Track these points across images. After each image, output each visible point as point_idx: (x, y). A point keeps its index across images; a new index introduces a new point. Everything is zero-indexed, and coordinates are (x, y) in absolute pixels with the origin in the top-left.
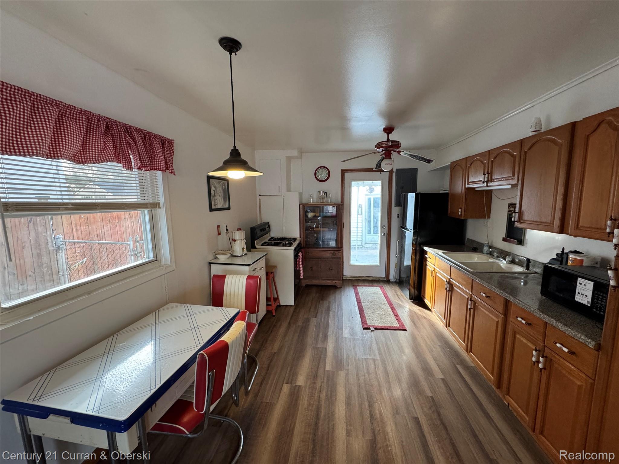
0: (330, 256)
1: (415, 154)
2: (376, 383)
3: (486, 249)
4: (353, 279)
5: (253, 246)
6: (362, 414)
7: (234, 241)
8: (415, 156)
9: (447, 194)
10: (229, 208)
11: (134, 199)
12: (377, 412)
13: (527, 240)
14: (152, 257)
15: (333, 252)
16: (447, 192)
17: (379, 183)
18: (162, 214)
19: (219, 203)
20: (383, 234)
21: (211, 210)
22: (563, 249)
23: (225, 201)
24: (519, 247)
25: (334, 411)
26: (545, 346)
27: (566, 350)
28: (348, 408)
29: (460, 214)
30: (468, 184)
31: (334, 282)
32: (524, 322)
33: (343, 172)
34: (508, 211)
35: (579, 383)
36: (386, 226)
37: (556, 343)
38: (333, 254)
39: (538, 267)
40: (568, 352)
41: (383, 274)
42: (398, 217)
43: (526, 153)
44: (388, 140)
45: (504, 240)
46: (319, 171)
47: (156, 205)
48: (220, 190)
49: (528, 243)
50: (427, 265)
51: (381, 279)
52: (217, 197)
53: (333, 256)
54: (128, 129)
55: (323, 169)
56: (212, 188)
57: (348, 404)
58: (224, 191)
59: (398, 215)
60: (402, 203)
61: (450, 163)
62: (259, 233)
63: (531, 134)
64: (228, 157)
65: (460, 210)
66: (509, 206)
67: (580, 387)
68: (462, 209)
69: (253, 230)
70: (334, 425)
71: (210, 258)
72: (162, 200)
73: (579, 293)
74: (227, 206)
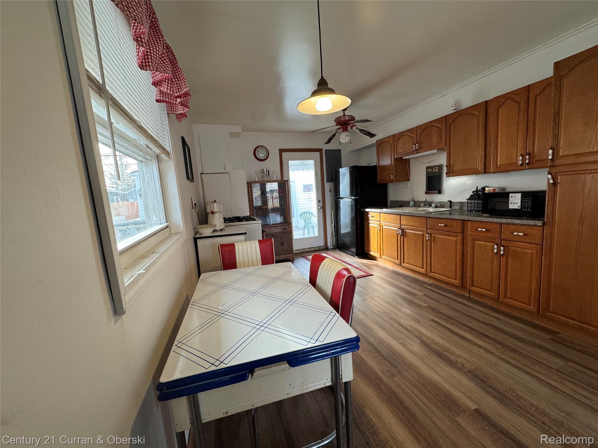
0: (281, 231)
1: (364, 129)
2: (388, 311)
3: (412, 203)
4: (298, 252)
6: (398, 330)
7: (213, 213)
8: (363, 130)
9: (375, 167)
10: (193, 181)
12: (407, 326)
13: (444, 189)
14: (165, 223)
15: (283, 227)
16: (375, 164)
17: (312, 162)
20: (320, 207)
21: (188, 177)
22: (477, 187)
23: (190, 171)
24: (440, 195)
25: (379, 337)
26: (502, 240)
27: (521, 234)
28: (386, 331)
29: (392, 178)
30: (397, 155)
31: (287, 255)
32: (484, 230)
33: (281, 151)
34: (427, 172)
35: (531, 251)
36: (321, 200)
37: (513, 233)
38: (284, 229)
39: (457, 205)
40: (523, 234)
41: (322, 244)
42: (330, 192)
43: (450, 124)
44: (344, 115)
45: (426, 193)
46: (258, 150)
49: (445, 191)
50: (369, 223)
51: (320, 248)
52: (188, 164)
53: (284, 231)
55: (263, 149)
57: (383, 329)
59: (330, 190)
60: (334, 179)
61: (376, 141)
63: (452, 112)
65: (392, 176)
66: (427, 169)
67: (532, 254)
68: (393, 175)
70: (387, 344)
73: (511, 203)
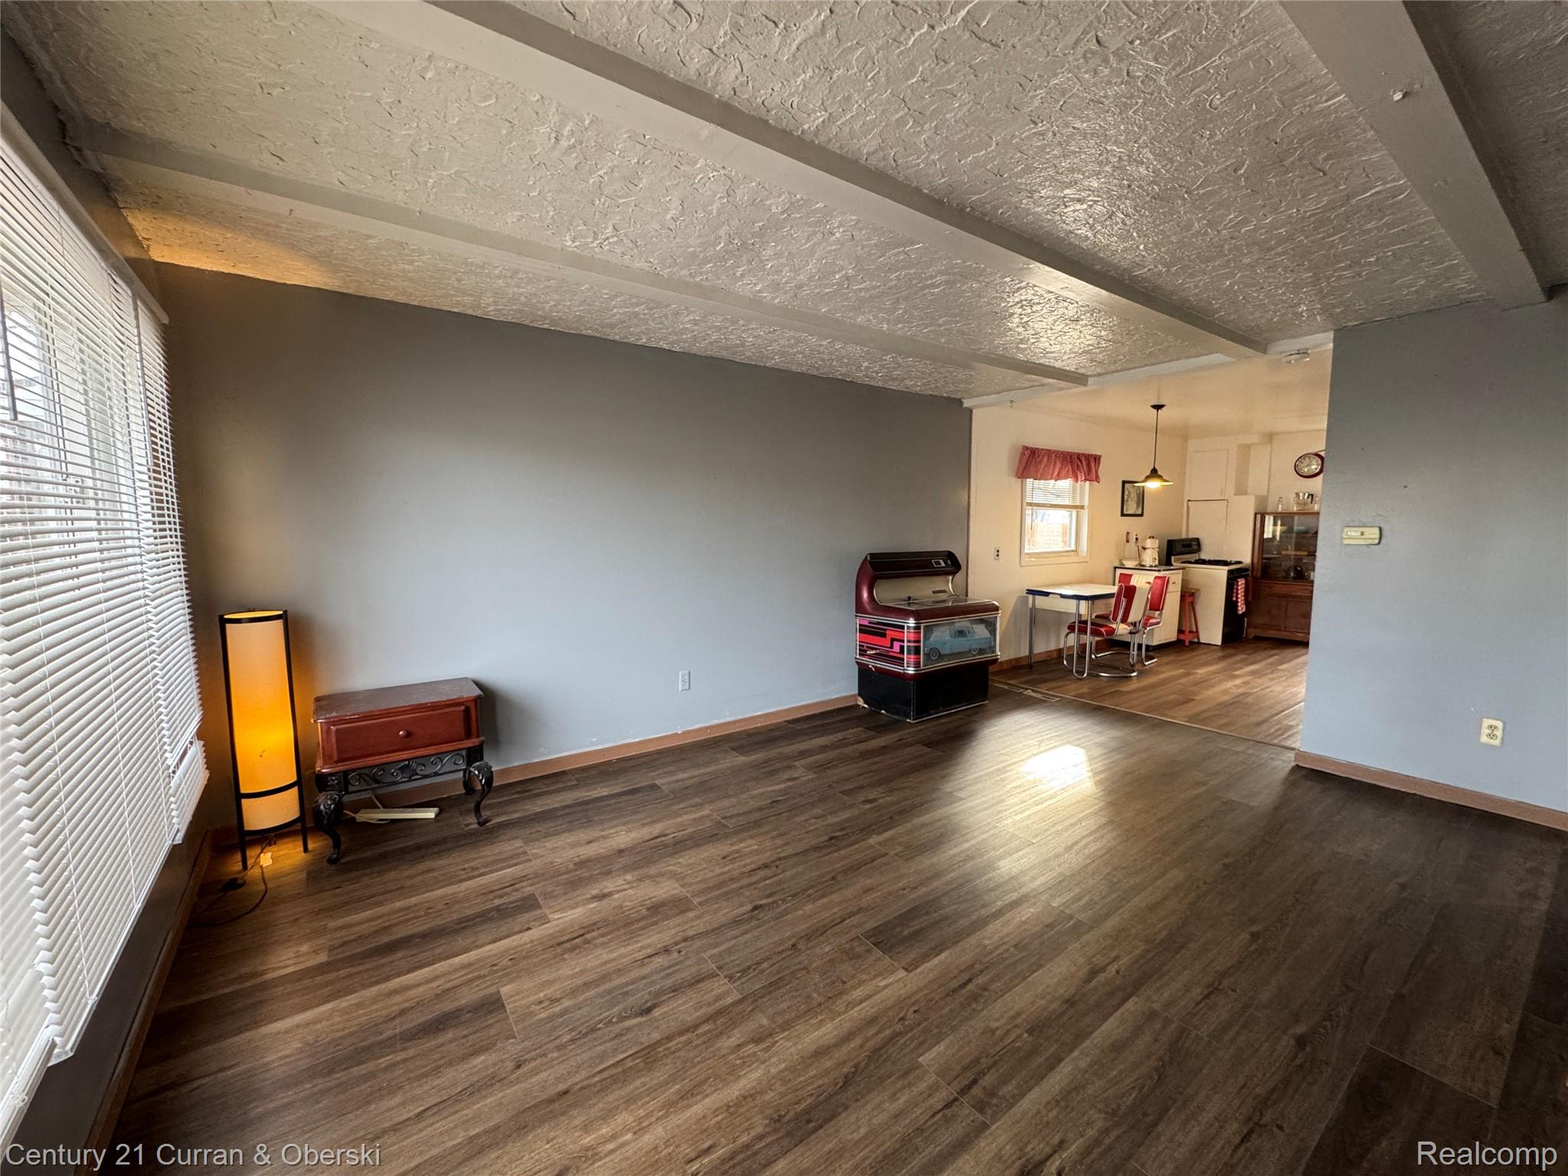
5: (1168, 563)
7: (1144, 549)
10: (1142, 515)
11: (1067, 503)
14: (1073, 547)
18: (1085, 514)
19: (1131, 508)
21: (1123, 515)
23: (1138, 507)
46: (1305, 460)
47: (1082, 507)
48: (1134, 495)
52: (1130, 502)
54: (1079, 456)
55: (1313, 458)
56: (1126, 493)
58: (1138, 495)
62: (1179, 548)
64: (1149, 473)
69: (1171, 543)
71: (1117, 564)
72: (1086, 503)
74: (1140, 512)
